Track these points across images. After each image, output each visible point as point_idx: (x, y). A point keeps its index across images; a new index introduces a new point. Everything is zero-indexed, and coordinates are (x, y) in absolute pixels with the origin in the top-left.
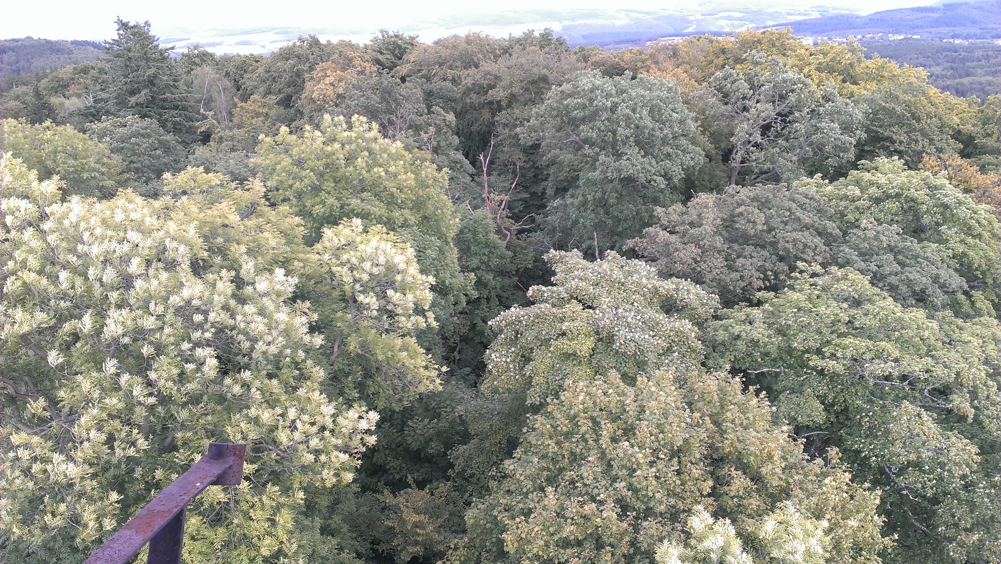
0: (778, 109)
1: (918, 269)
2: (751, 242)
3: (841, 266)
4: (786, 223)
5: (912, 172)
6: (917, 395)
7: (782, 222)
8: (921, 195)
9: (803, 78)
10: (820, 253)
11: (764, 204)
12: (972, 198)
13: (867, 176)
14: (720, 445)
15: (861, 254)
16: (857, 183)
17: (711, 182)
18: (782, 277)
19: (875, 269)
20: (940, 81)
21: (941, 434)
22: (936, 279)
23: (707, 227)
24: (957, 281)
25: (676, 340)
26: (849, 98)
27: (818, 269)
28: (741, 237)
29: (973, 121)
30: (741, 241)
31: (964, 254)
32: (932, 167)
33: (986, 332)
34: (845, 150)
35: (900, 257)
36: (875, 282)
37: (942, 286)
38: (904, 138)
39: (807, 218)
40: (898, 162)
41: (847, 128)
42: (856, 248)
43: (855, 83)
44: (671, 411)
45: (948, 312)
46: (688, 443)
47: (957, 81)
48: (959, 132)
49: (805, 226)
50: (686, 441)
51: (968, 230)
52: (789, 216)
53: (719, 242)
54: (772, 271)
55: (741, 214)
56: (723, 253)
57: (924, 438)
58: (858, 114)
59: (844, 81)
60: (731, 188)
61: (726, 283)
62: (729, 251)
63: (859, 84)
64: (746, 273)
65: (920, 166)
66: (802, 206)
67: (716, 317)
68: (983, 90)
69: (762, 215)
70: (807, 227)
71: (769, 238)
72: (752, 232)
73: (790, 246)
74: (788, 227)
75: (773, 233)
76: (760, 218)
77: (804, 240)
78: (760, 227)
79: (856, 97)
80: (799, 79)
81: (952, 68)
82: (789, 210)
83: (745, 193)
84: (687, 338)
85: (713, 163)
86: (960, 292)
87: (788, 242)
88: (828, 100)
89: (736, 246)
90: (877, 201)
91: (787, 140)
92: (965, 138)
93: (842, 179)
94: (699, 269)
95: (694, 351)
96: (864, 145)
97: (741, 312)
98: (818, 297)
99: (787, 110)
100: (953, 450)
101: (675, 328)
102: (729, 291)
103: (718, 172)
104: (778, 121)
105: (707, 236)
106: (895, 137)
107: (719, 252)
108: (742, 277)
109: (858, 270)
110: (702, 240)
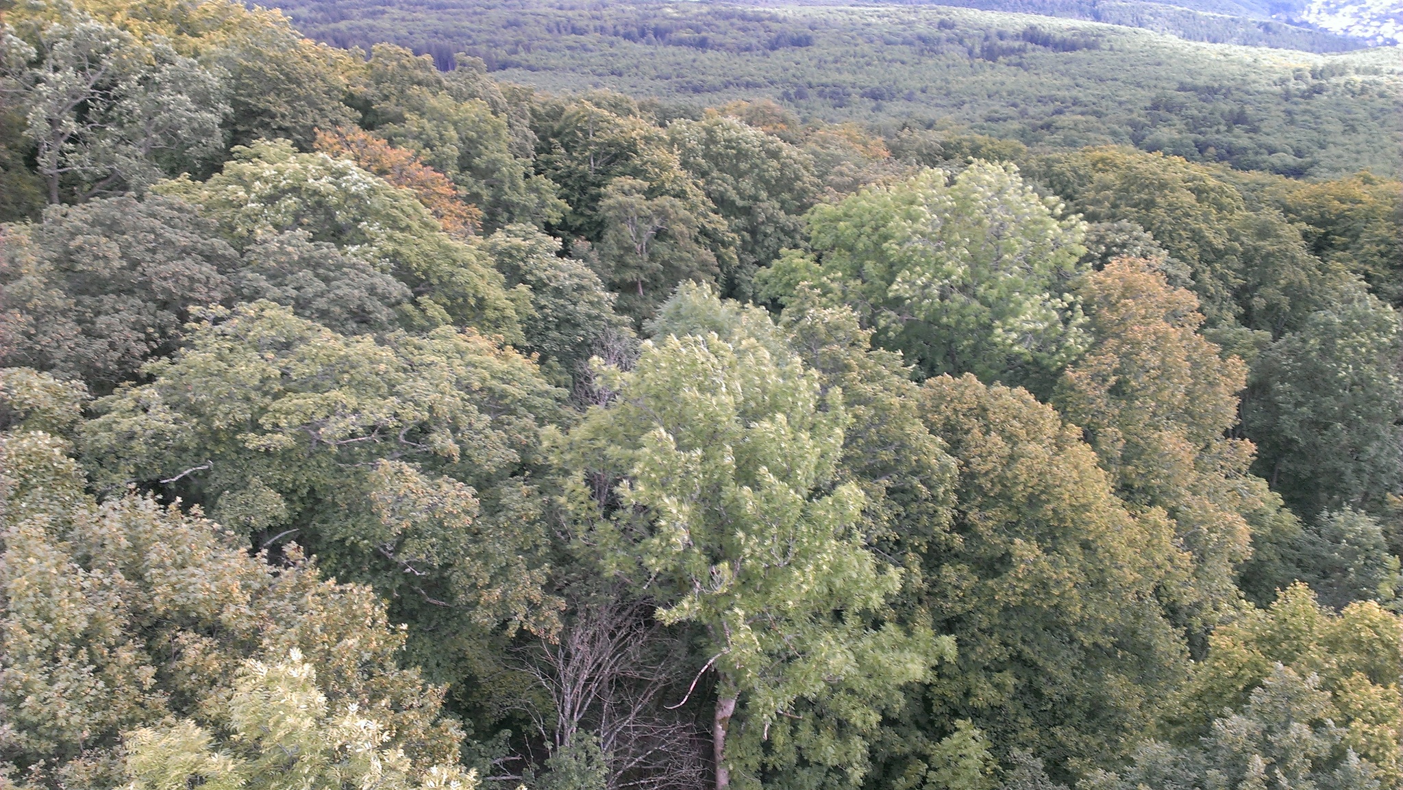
0: (94, 79)
1: (348, 281)
2: (110, 288)
3: (251, 299)
4: (153, 251)
5: (306, 155)
6: (393, 445)
7: (148, 250)
8: (324, 184)
9: (118, 31)
10: (217, 286)
11: (111, 228)
12: (389, 181)
13: (247, 167)
14: (150, 606)
15: (271, 277)
16: (239, 179)
17: (18, 204)
18: (171, 332)
19: (294, 293)
20: (311, 28)
21: (430, 485)
22: (372, 290)
23: (30, 278)
24: (398, 289)
25: (31, 467)
26: (194, 57)
27: (221, 310)
28: (92, 284)
29: (364, 80)
30: (94, 289)
31: (396, 254)
32: (331, 146)
33: (449, 346)
34: (208, 133)
35: (321, 271)
36: (300, 311)
37: (383, 298)
38: (285, 109)
39: (182, 238)
40: (284, 144)
41: (203, 101)
42: (261, 270)
43: (195, 34)
44: (53, 582)
45: (400, 331)
46: (97, 620)
47: (333, 25)
48: (351, 96)
49: (184, 251)
50: (92, 618)
51: (394, 224)
52: (155, 240)
53: (58, 298)
54: (153, 326)
55: (80, 249)
56: (70, 314)
57: (413, 497)
58: (213, 78)
59: (179, 32)
60: (53, 210)
61: (89, 359)
62: (79, 308)
63: (201, 36)
64: (115, 337)
65: (316, 145)
66: (169, 222)
67: (88, 414)
68: (365, 37)
69: (113, 244)
70: (186, 252)
71: (136, 277)
72: (106, 273)
73: (170, 284)
74: (159, 256)
75: (140, 269)
76: (113, 250)
77: (188, 273)
78: (116, 264)
79: (204, 56)
80: (112, 31)
81: (321, 9)
82: (153, 231)
83: (78, 214)
84: (50, 460)
85: (12, 173)
86: (406, 300)
87: (165, 279)
88: (164, 61)
89: (87, 300)
90: (271, 200)
91: (121, 125)
92: (360, 103)
93: (216, 175)
94: (38, 347)
95: (67, 476)
96: (234, 124)
97: (124, 398)
98: (231, 350)
99: (107, 80)
100: (449, 501)
101: (24, 450)
102: (97, 370)
103: (26, 188)
104: (97, 96)
105: (36, 292)
106: (273, 109)
107: (64, 313)
108: (112, 346)
109: (274, 300)
110: (29, 300)
